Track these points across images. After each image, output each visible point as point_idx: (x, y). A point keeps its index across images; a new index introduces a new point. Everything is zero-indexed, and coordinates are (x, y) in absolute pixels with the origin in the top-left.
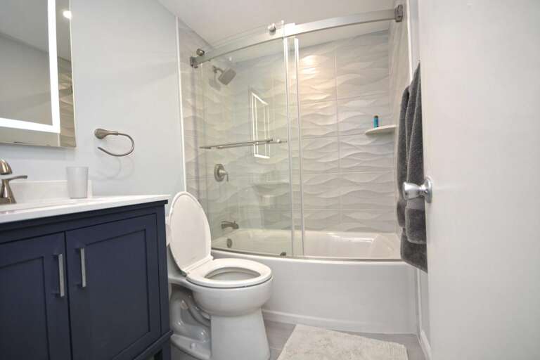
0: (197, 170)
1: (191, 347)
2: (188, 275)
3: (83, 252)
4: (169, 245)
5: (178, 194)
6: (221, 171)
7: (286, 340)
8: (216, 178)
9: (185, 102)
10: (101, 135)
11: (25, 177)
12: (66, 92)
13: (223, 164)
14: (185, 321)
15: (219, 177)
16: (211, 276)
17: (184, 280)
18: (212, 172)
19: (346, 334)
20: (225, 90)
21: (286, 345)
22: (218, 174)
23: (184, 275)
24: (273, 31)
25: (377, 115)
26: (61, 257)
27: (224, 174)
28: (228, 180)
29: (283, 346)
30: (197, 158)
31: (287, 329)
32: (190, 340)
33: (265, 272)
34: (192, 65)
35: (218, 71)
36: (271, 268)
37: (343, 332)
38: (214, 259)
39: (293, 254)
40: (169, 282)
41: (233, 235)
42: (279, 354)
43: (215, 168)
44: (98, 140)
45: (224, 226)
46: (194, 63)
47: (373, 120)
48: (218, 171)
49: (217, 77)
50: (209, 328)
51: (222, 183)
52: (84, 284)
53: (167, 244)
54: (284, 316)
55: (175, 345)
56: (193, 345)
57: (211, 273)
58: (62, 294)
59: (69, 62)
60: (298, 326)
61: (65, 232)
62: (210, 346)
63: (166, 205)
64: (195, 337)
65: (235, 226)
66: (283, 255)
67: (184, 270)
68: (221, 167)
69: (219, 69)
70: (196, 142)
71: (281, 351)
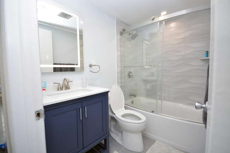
0: (121, 75)
1: (116, 138)
2: (116, 115)
3: (86, 107)
4: (110, 104)
5: (113, 86)
6: (130, 74)
7: (151, 146)
8: (128, 77)
9: (117, 49)
10: (91, 66)
11: (72, 81)
12: (82, 45)
13: (131, 71)
14: (115, 129)
15: (129, 76)
16: (123, 116)
17: (114, 116)
18: (127, 75)
19: (178, 150)
20: (133, 42)
21: (151, 147)
22: (129, 75)
23: (115, 114)
24: (153, 19)
25: (207, 51)
26: (81, 109)
27: (131, 76)
28: (133, 78)
29: (149, 148)
30: (121, 70)
31: (153, 141)
32: (116, 136)
33: (144, 118)
34: (120, 35)
35: (131, 35)
36: (146, 118)
37: (177, 149)
38: (125, 109)
39: (157, 112)
40: (109, 115)
41: (134, 99)
42: (147, 150)
43: (128, 73)
44: (89, 67)
45: (131, 95)
46: (121, 34)
47: (205, 53)
48: (129, 74)
49: (130, 37)
50: (122, 134)
51: (131, 79)
52: (86, 117)
53: (109, 104)
54: (151, 135)
55: (111, 136)
56: (117, 138)
57: (123, 115)
58: (81, 119)
59: (82, 35)
60: (157, 141)
61: (82, 102)
62: (122, 140)
63: (109, 93)
64: (118, 135)
65: (135, 96)
66: (153, 112)
67: (114, 112)
68: (130, 72)
69: (131, 34)
70: (121, 65)
71: (148, 149)
